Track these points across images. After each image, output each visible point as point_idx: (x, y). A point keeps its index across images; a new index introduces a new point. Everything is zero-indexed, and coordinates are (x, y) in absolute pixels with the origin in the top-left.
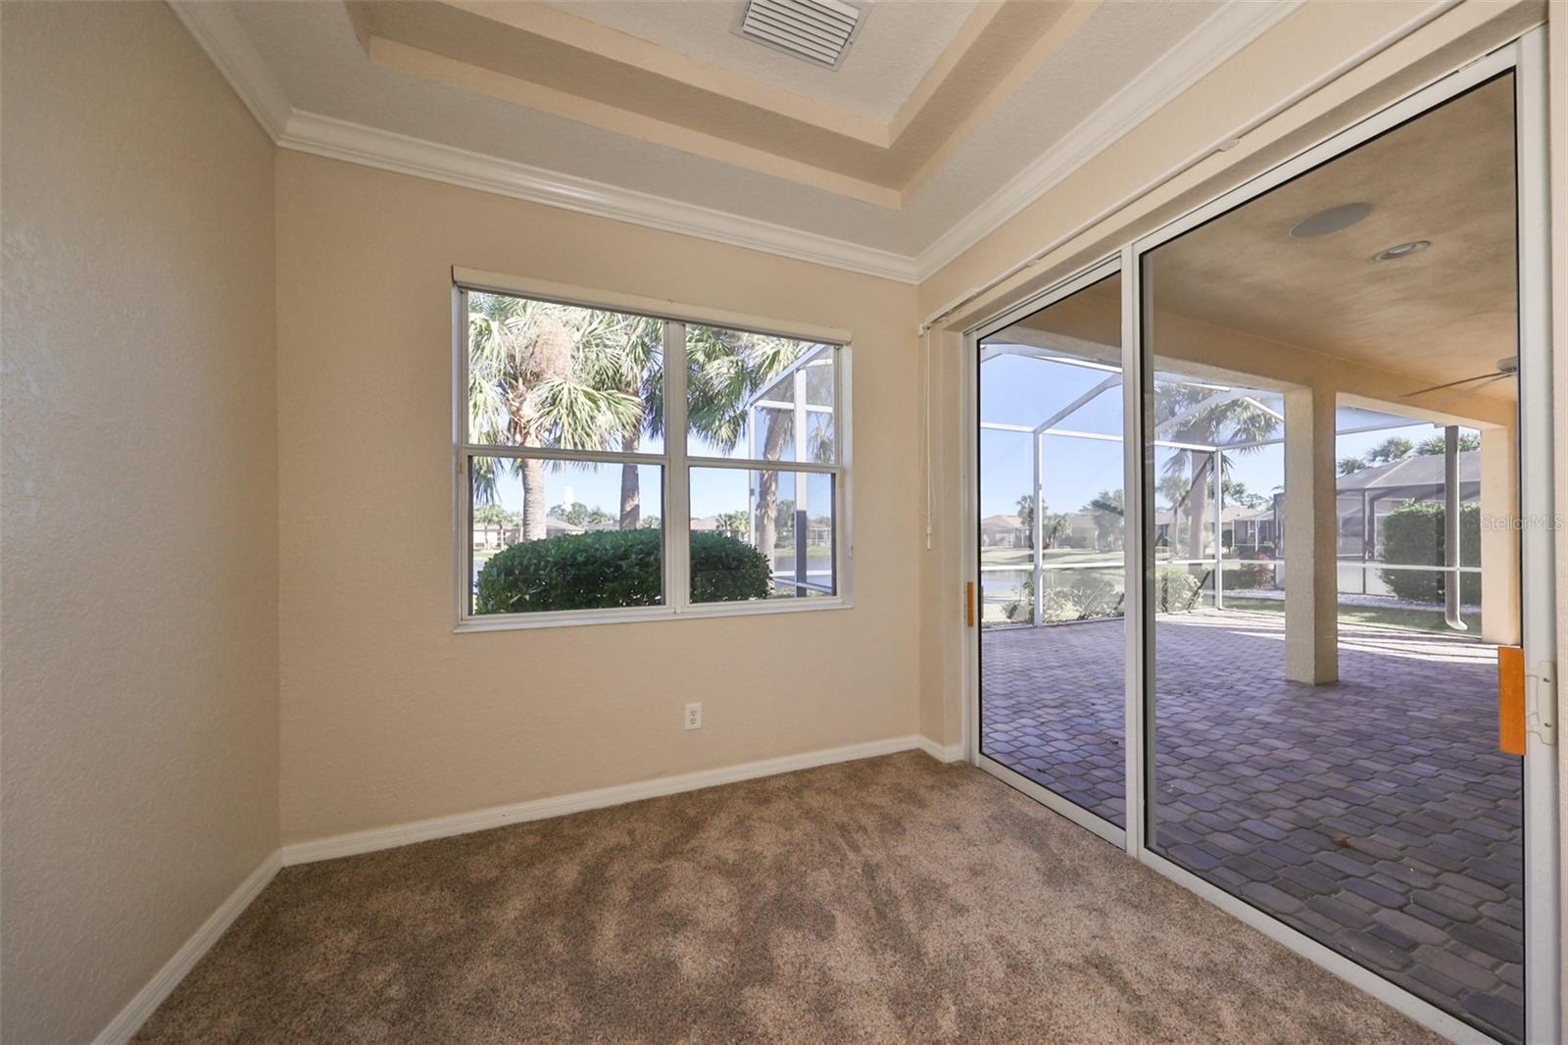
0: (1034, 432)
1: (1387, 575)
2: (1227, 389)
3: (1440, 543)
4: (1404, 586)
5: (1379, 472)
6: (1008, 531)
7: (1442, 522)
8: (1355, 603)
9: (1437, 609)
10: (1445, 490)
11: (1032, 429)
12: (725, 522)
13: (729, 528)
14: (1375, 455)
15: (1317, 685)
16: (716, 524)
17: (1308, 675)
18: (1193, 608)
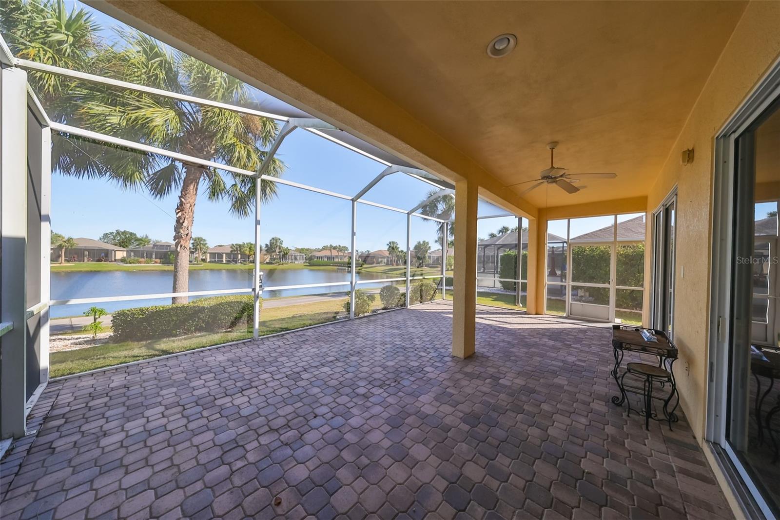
0: (352, 200)
1: (501, 282)
2: (444, 188)
3: (515, 267)
4: (506, 286)
5: (500, 238)
6: (384, 258)
7: (516, 258)
8: (492, 291)
9: (514, 294)
10: (517, 246)
11: (351, 198)
12: (237, 248)
13: (239, 252)
14: (500, 231)
15: (465, 359)
16: (231, 250)
17: (461, 354)
18: (434, 300)
